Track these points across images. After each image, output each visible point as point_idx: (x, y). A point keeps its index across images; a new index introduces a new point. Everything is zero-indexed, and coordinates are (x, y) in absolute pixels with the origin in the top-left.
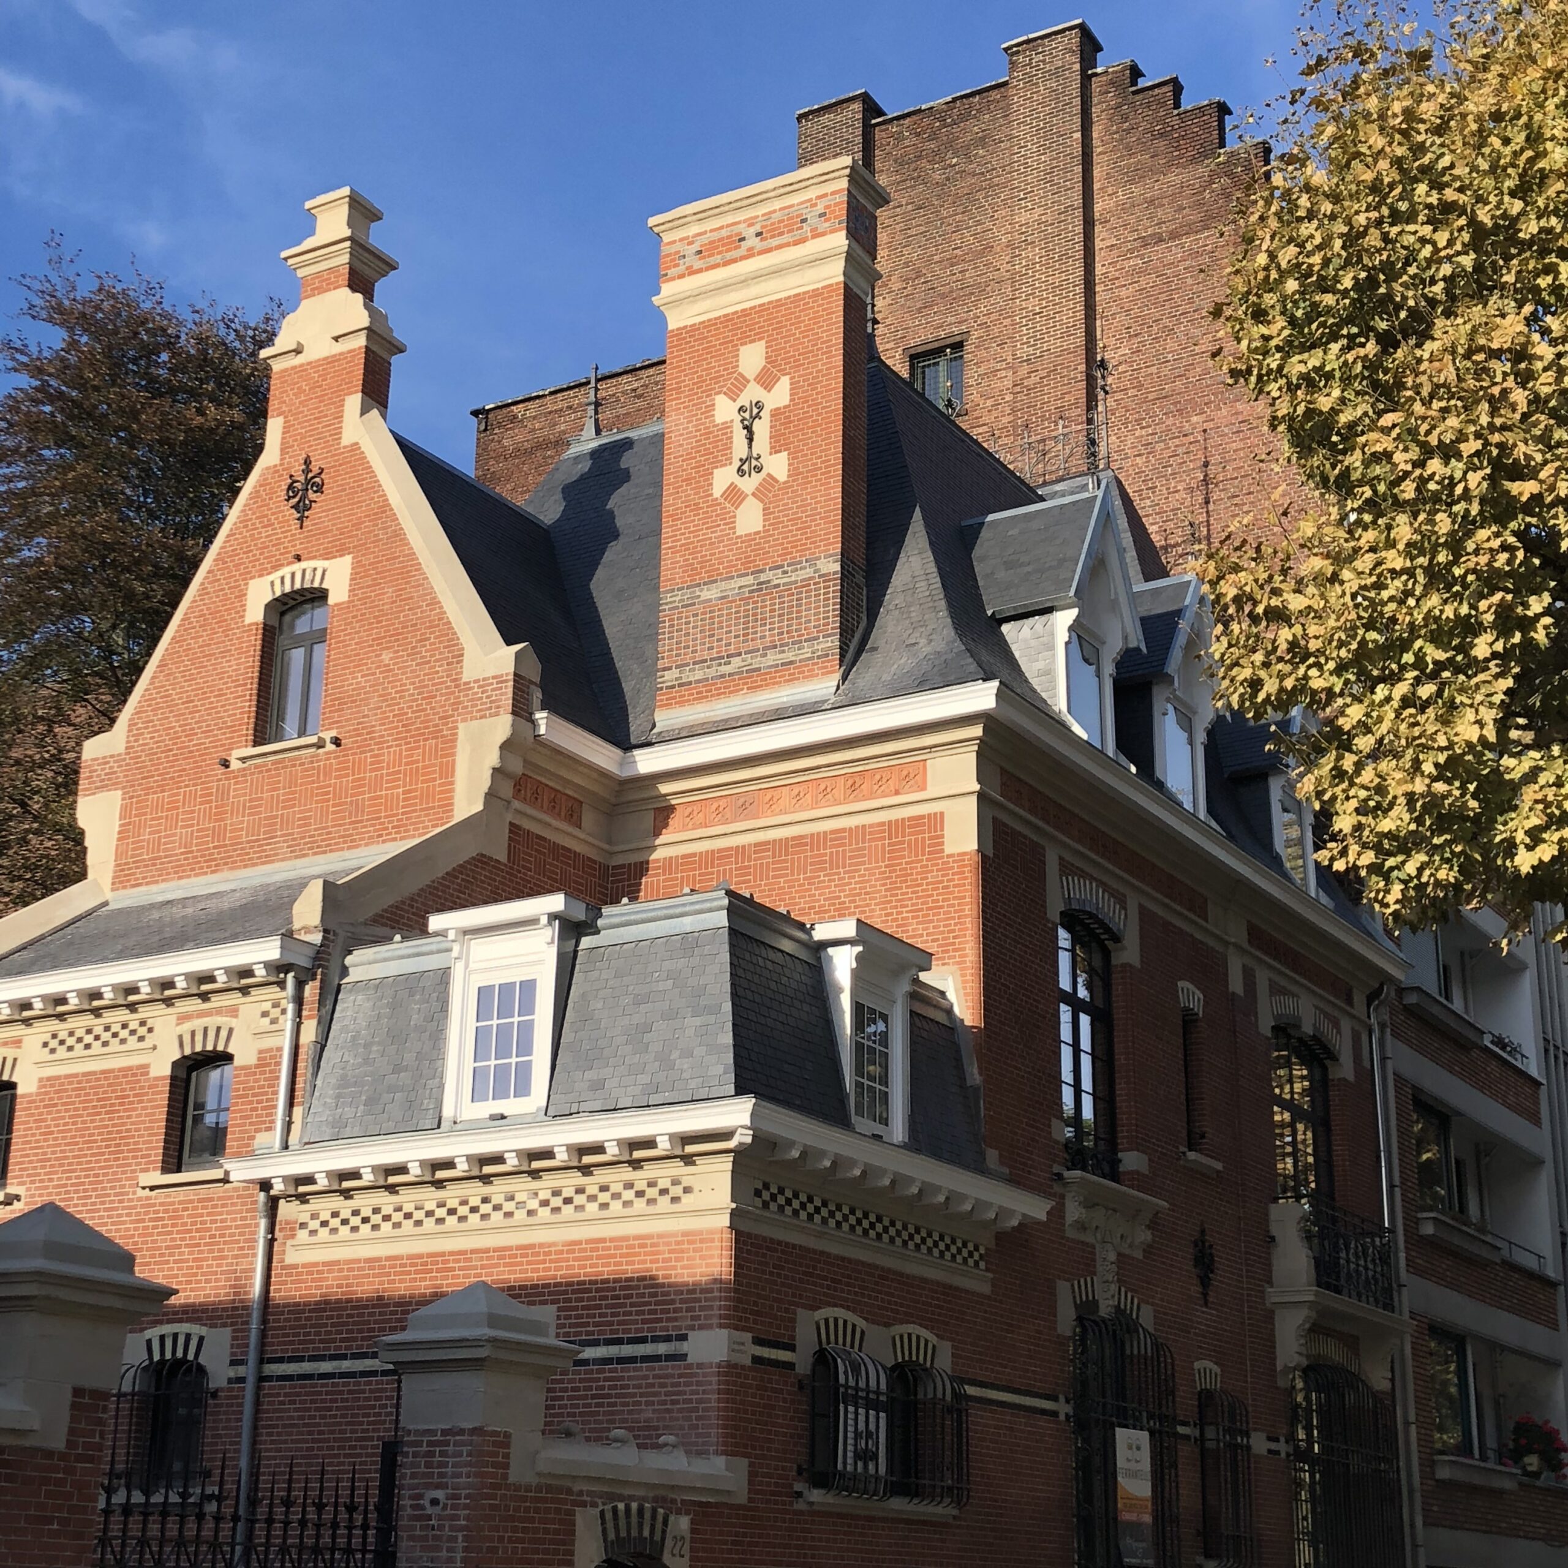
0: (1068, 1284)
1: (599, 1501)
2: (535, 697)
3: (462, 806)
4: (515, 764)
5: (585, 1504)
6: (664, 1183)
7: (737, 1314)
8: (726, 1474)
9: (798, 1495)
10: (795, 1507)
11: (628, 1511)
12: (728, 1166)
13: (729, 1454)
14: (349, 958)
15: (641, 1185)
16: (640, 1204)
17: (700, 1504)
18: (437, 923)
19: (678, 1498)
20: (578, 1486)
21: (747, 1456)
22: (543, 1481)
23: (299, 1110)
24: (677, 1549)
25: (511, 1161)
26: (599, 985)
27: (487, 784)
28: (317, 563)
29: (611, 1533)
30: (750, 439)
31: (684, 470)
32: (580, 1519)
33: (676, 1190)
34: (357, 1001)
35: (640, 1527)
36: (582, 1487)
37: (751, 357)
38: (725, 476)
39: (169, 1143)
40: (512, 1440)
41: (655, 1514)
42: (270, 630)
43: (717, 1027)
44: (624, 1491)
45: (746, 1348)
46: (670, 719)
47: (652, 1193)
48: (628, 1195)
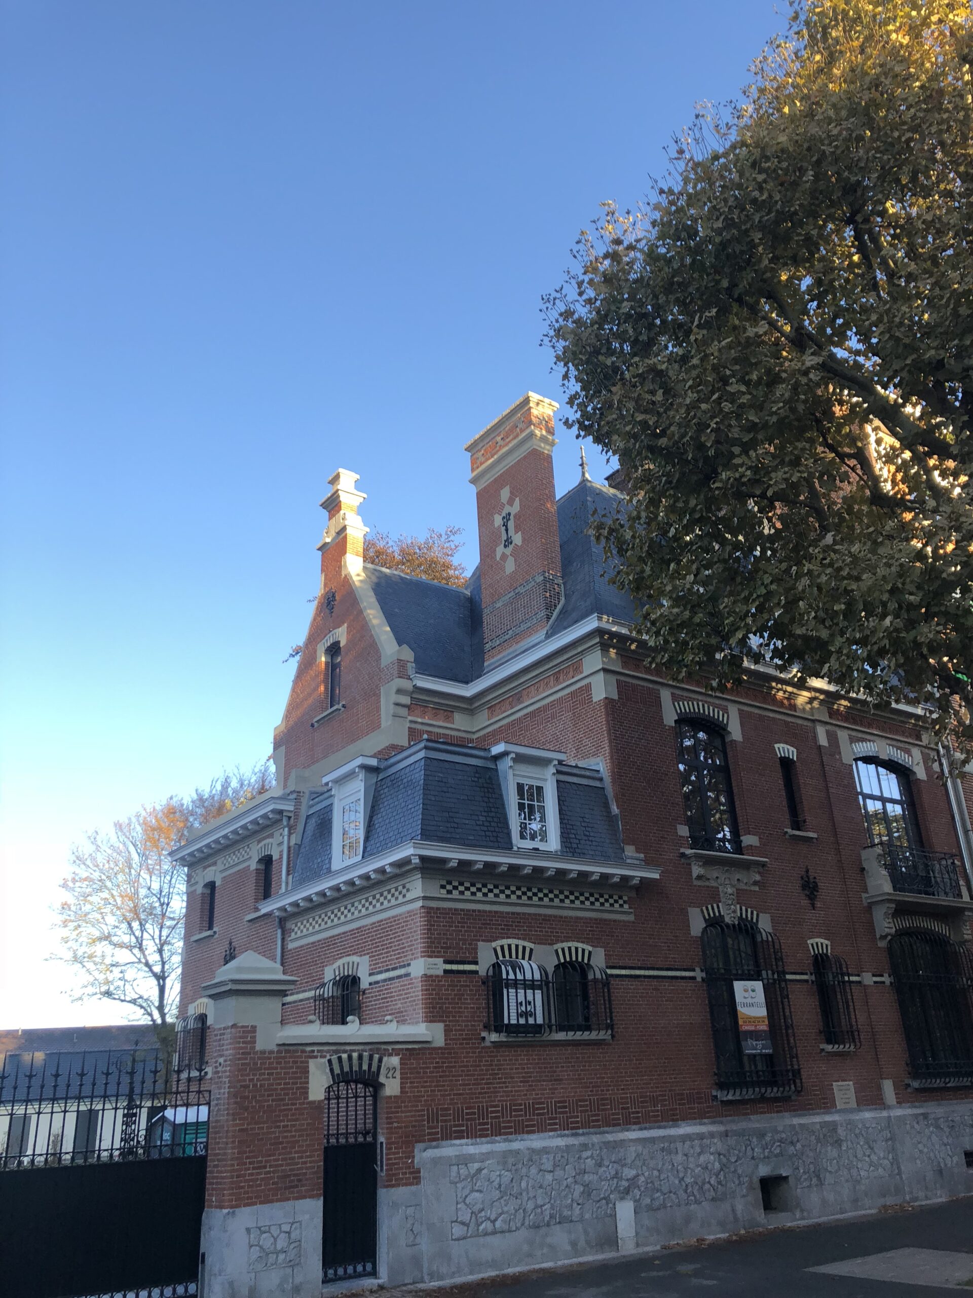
0: (698, 910)
1: (328, 1055)
2: (411, 668)
3: (384, 724)
4: (406, 700)
5: (316, 1057)
6: (400, 888)
7: (431, 951)
8: (425, 1032)
9: (484, 1038)
10: (483, 1045)
11: (350, 1058)
12: (420, 876)
13: (431, 1022)
14: (311, 802)
15: (393, 891)
16: (393, 900)
17: (407, 1049)
18: (325, 780)
19: (390, 1047)
20: (309, 1049)
21: (443, 1021)
22: (282, 1048)
23: (291, 877)
24: (390, 1075)
25: (343, 888)
26: (383, 796)
27: (392, 712)
28: (336, 631)
29: (337, 1071)
30: (507, 530)
31: (486, 552)
32: (312, 1065)
33: (404, 891)
34: (313, 822)
35: (360, 1065)
36: (315, 1048)
37: (505, 494)
38: (500, 550)
39: (257, 900)
40: (258, 1029)
41: (371, 1058)
42: (327, 663)
43: (417, 808)
44: (348, 1048)
45: (439, 966)
46: (489, 665)
47: (397, 894)
48: (389, 897)
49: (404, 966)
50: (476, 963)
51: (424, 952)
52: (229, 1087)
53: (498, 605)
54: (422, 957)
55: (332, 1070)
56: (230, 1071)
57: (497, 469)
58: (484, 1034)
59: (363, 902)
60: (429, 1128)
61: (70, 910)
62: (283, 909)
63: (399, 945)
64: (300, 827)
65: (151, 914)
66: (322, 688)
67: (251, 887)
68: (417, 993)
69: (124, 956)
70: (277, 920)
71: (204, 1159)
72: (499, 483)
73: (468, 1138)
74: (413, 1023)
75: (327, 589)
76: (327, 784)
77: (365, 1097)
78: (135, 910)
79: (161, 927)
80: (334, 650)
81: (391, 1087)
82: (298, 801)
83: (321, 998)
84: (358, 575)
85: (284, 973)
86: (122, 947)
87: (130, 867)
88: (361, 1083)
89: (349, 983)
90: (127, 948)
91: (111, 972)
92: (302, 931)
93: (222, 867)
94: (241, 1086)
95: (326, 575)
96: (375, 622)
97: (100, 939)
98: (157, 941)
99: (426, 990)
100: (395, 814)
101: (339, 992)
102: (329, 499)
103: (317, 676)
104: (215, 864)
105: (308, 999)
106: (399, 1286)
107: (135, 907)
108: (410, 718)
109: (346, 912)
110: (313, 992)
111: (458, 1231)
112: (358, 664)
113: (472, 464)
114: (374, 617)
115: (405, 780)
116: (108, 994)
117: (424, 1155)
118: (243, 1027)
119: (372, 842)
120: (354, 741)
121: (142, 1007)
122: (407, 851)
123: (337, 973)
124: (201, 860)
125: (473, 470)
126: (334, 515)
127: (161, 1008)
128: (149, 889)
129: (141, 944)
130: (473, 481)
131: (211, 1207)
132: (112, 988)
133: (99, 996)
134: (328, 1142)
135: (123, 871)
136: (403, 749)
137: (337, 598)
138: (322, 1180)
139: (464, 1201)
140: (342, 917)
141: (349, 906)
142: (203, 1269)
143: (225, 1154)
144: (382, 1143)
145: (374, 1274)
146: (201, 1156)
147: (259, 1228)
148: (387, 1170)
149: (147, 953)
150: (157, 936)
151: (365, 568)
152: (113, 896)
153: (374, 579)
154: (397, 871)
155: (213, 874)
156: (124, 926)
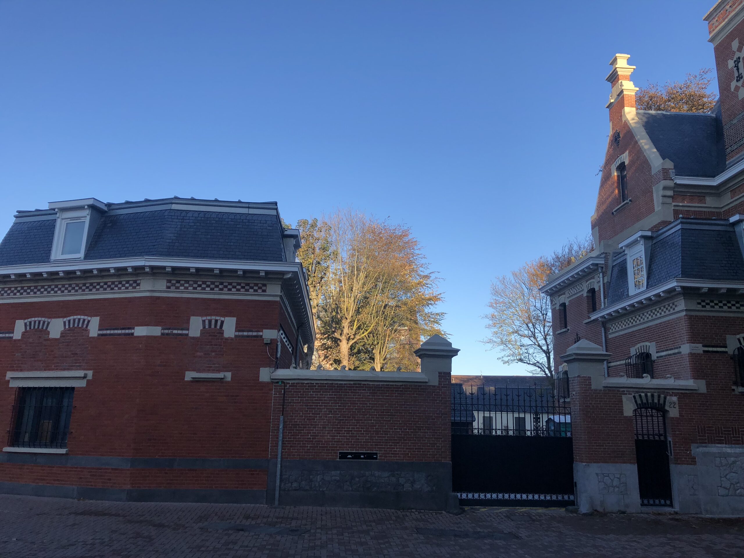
1: (633, 393)
2: (672, 173)
3: (656, 209)
4: (670, 193)
5: (626, 394)
6: (671, 305)
7: (693, 339)
8: (693, 384)
9: (734, 390)
10: (733, 393)
11: (646, 395)
12: (683, 298)
13: (696, 379)
14: (614, 259)
15: (667, 306)
16: (667, 312)
17: (682, 393)
18: (620, 246)
19: (671, 392)
20: (622, 390)
21: (705, 379)
22: (606, 389)
23: (606, 300)
24: (672, 406)
25: (636, 306)
26: (656, 253)
27: (661, 201)
28: (622, 155)
29: (639, 402)
30: (738, 69)
31: (724, 87)
32: (624, 398)
33: (674, 306)
34: (616, 269)
35: (653, 400)
36: (625, 390)
37: (735, 44)
38: (734, 84)
39: (589, 312)
40: (592, 378)
41: (659, 396)
42: (618, 176)
43: (678, 259)
44: (645, 390)
45: (700, 348)
46: (729, 163)
47: (669, 308)
48: (665, 310)
49: (677, 348)
50: (726, 347)
51: (688, 340)
52: (579, 406)
53: (735, 121)
54: (687, 343)
55: (636, 402)
56: (579, 398)
57: (728, 29)
58: (734, 387)
59: (649, 313)
60: (699, 436)
61: (496, 318)
62: (603, 317)
63: (673, 336)
64: (609, 272)
65: (538, 320)
66: (617, 191)
67: (585, 306)
68: (687, 362)
69: (526, 341)
70: (601, 323)
71: (570, 439)
72: (731, 37)
73: (726, 444)
74: (685, 380)
75: (614, 131)
76: (622, 248)
77: (658, 417)
78: (529, 317)
79: (544, 327)
80: (622, 167)
81: (674, 412)
82: (606, 259)
83: (630, 364)
84: (633, 119)
85: (607, 352)
86: (524, 336)
87: (523, 295)
88: (654, 409)
89: (645, 356)
90: (527, 337)
91: (521, 349)
92: (615, 329)
93: (568, 295)
94: (586, 406)
95: (613, 123)
96: (646, 147)
97: (513, 333)
98: (543, 334)
99: (692, 361)
100: (664, 263)
101: (639, 361)
102: (611, 75)
103: (613, 184)
104: (564, 294)
105: (622, 365)
106: (687, 514)
107: (529, 316)
108: (674, 204)
109: (640, 318)
110: (625, 361)
111: (722, 491)
112: (637, 174)
113: (710, 28)
114: (646, 144)
115: (669, 243)
116: (521, 360)
117: (697, 450)
118: (583, 377)
119: (652, 279)
120: (638, 221)
121: (539, 367)
122: (672, 284)
123: (637, 351)
124: (556, 292)
125: (710, 33)
126: (615, 85)
127: (549, 368)
128: (535, 306)
129: (534, 335)
130: (711, 40)
131: (577, 461)
132: (522, 357)
133: (516, 361)
134: (638, 437)
135: (520, 297)
136: (670, 223)
137: (621, 136)
138: (635, 456)
139: (725, 477)
140: (638, 321)
141: (641, 315)
142: (576, 489)
143: (581, 438)
144: (670, 441)
145: (671, 505)
146: (569, 438)
147: (603, 474)
148: (674, 455)
149: (538, 339)
150: (542, 331)
151: (637, 114)
152: (516, 311)
153: (645, 119)
154: (668, 295)
155: (564, 299)
156: (525, 326)
